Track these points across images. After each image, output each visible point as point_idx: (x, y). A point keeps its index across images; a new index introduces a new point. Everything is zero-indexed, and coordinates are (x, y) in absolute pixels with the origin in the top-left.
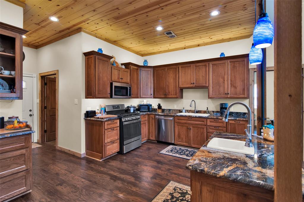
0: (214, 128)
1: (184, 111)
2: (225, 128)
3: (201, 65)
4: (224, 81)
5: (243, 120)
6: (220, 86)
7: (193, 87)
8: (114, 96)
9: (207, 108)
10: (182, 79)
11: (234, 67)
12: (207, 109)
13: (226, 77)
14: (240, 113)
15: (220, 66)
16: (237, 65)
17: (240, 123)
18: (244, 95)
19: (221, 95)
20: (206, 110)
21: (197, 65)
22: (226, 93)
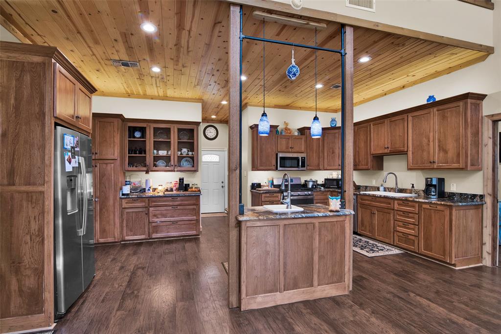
0: (403, 214)
1: (381, 189)
2: (417, 216)
3: (397, 119)
4: (429, 141)
5: (441, 204)
6: (423, 151)
7: (387, 153)
8: (279, 168)
9: (413, 185)
10: (374, 141)
11: (444, 118)
12: (413, 187)
13: (431, 134)
14: (466, 194)
15: (423, 118)
16: (447, 114)
17: (437, 209)
18: (459, 163)
19: (424, 164)
20: (410, 187)
21: (393, 120)
22: (432, 161)
